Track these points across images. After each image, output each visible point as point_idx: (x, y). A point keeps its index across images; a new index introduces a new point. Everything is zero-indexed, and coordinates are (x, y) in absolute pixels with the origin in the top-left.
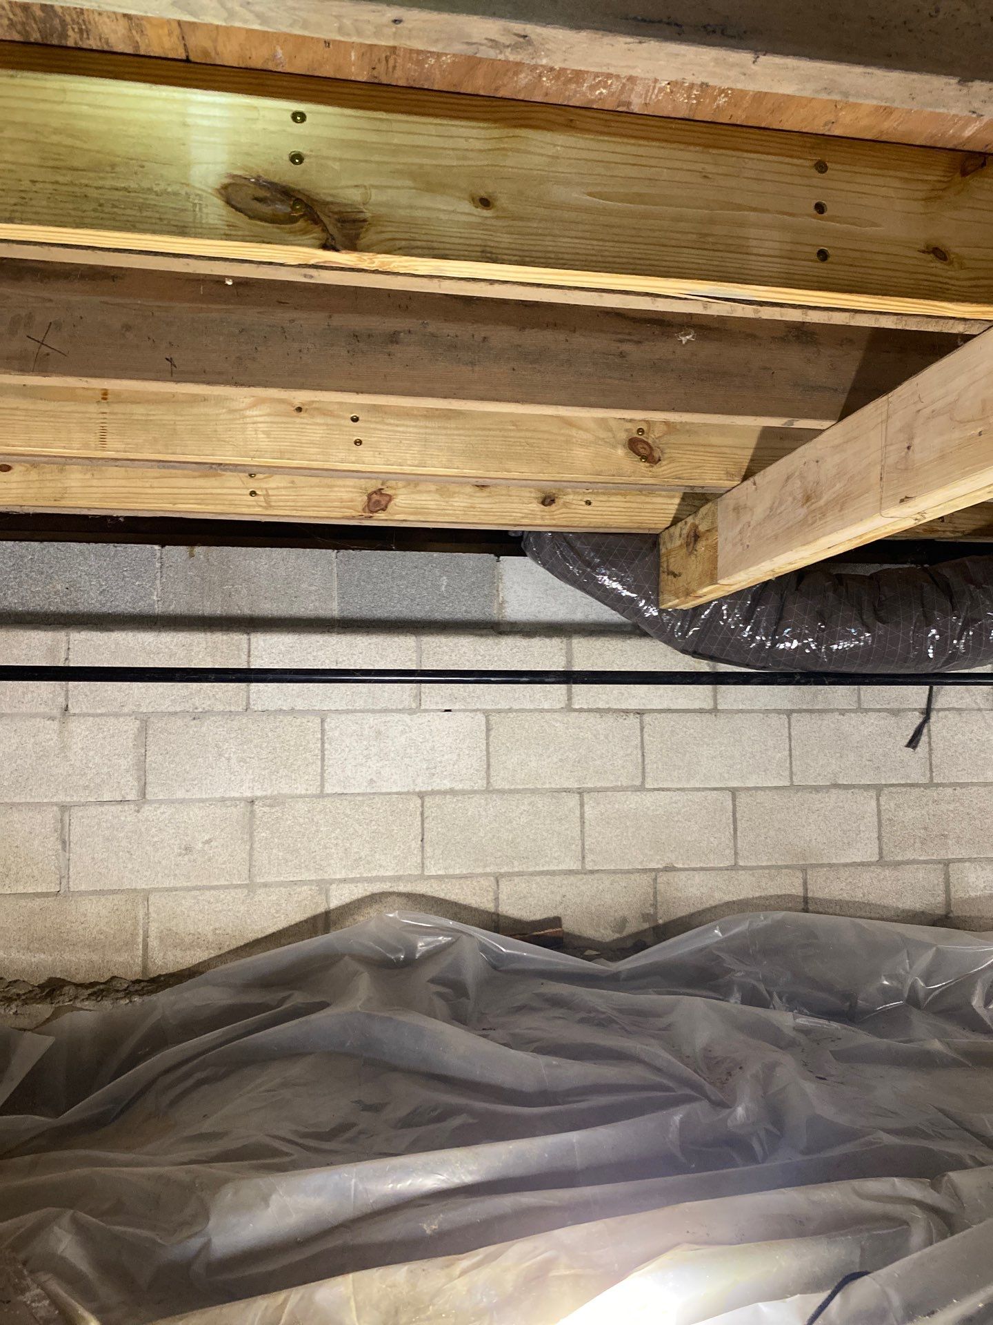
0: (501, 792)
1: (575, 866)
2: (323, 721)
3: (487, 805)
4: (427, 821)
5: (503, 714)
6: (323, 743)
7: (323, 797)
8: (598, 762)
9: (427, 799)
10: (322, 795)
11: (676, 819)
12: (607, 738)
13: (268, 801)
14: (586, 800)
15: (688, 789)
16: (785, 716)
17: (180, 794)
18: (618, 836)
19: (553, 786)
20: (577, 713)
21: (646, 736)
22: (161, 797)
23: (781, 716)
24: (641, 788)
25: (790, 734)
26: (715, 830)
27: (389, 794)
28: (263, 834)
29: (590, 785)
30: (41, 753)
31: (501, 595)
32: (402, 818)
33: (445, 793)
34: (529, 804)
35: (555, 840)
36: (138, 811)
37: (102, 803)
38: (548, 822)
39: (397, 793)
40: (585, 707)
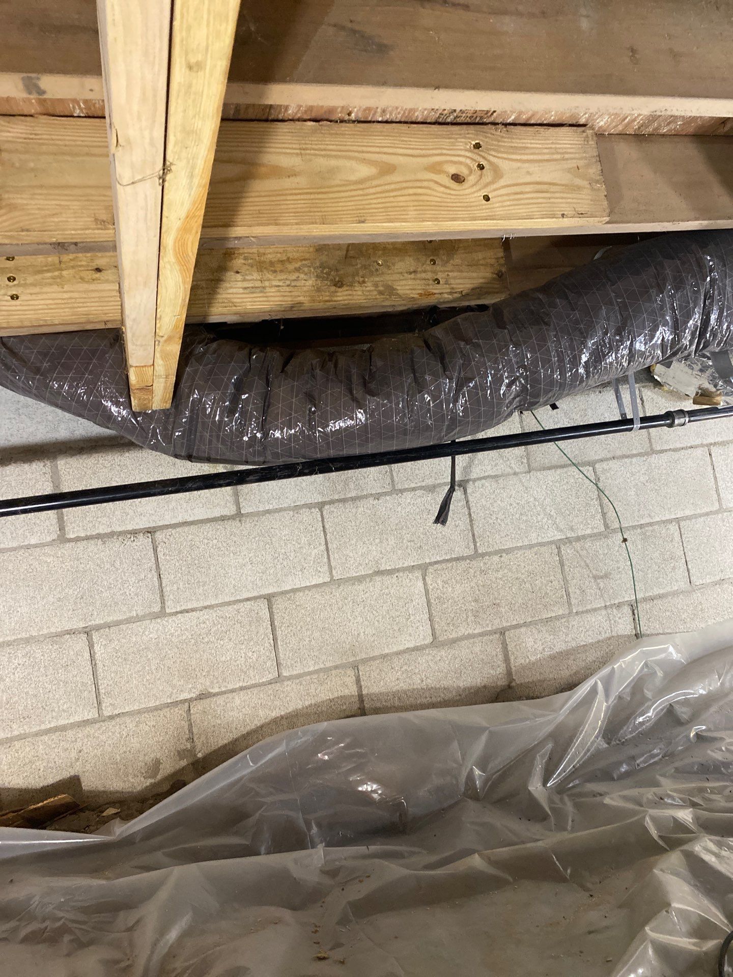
1: (93, 714)
8: (106, 594)
11: (206, 640)
12: (113, 565)
14: (95, 639)
15: (217, 605)
16: (317, 510)
18: (139, 672)
19: (53, 630)
20: (73, 544)
21: (160, 555)
23: (313, 510)
24: (162, 614)
25: (324, 527)
26: (252, 643)
29: (98, 622)
34: (24, 656)
35: (61, 691)
38: (51, 671)
40: (83, 535)
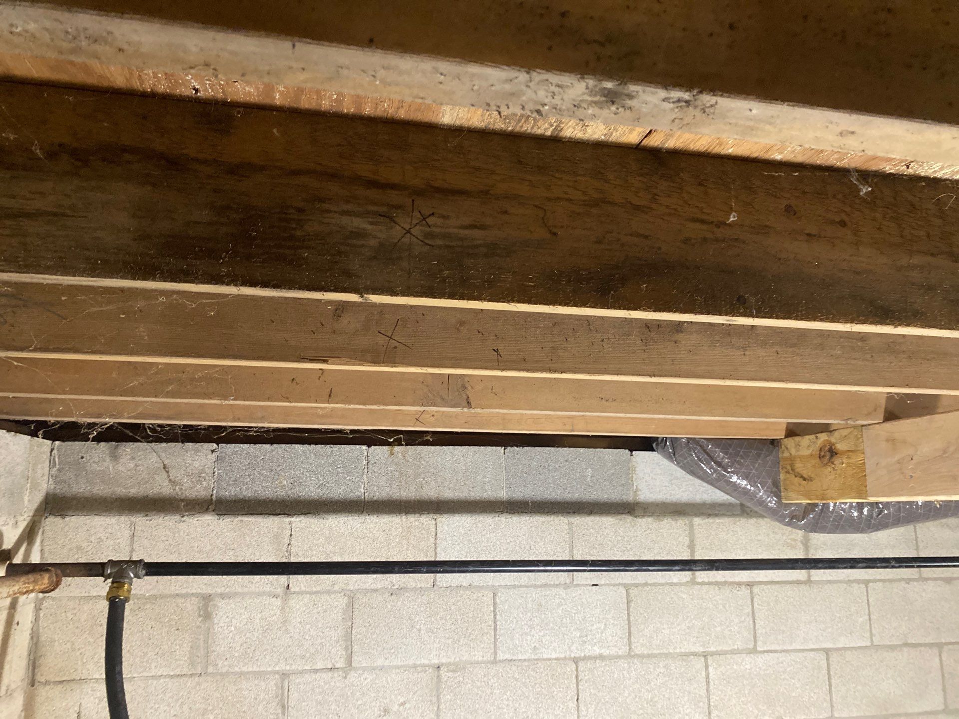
0: (642, 656)
2: (495, 595)
3: (630, 667)
4: (581, 683)
5: (640, 588)
6: (495, 615)
7: (496, 662)
8: (718, 629)
9: (580, 664)
10: (495, 662)
11: (783, 677)
12: (724, 607)
13: (452, 667)
14: (710, 662)
15: (792, 651)
16: (864, 586)
17: (380, 662)
18: (737, 693)
19: (683, 650)
20: (699, 586)
21: (756, 605)
22: (364, 665)
23: (861, 585)
24: (754, 651)
25: (868, 600)
26: (814, 686)
27: (550, 659)
28: (448, 697)
29: (713, 649)
30: (267, 627)
31: (635, 484)
32: (561, 681)
33: (595, 658)
34: (664, 667)
35: (686, 698)
36: (345, 678)
37: (316, 671)
38: (680, 682)
39: (556, 659)
40: (706, 580)
